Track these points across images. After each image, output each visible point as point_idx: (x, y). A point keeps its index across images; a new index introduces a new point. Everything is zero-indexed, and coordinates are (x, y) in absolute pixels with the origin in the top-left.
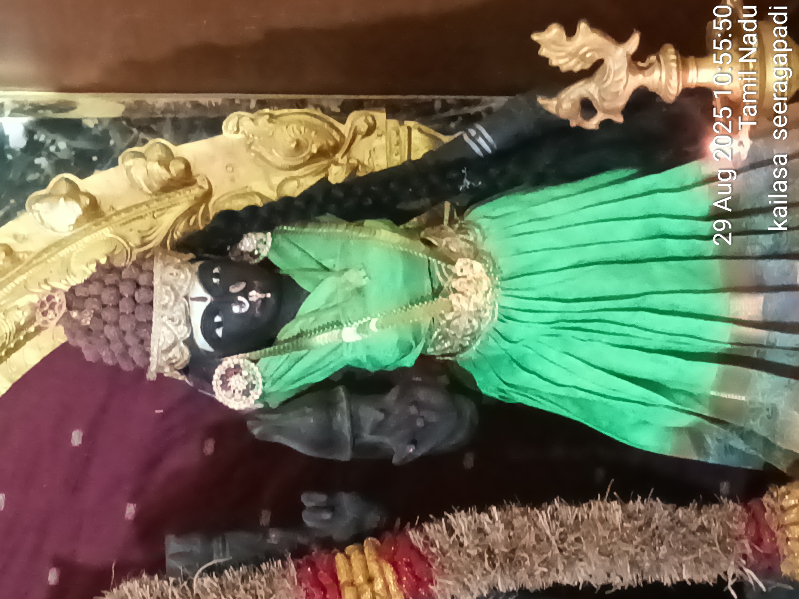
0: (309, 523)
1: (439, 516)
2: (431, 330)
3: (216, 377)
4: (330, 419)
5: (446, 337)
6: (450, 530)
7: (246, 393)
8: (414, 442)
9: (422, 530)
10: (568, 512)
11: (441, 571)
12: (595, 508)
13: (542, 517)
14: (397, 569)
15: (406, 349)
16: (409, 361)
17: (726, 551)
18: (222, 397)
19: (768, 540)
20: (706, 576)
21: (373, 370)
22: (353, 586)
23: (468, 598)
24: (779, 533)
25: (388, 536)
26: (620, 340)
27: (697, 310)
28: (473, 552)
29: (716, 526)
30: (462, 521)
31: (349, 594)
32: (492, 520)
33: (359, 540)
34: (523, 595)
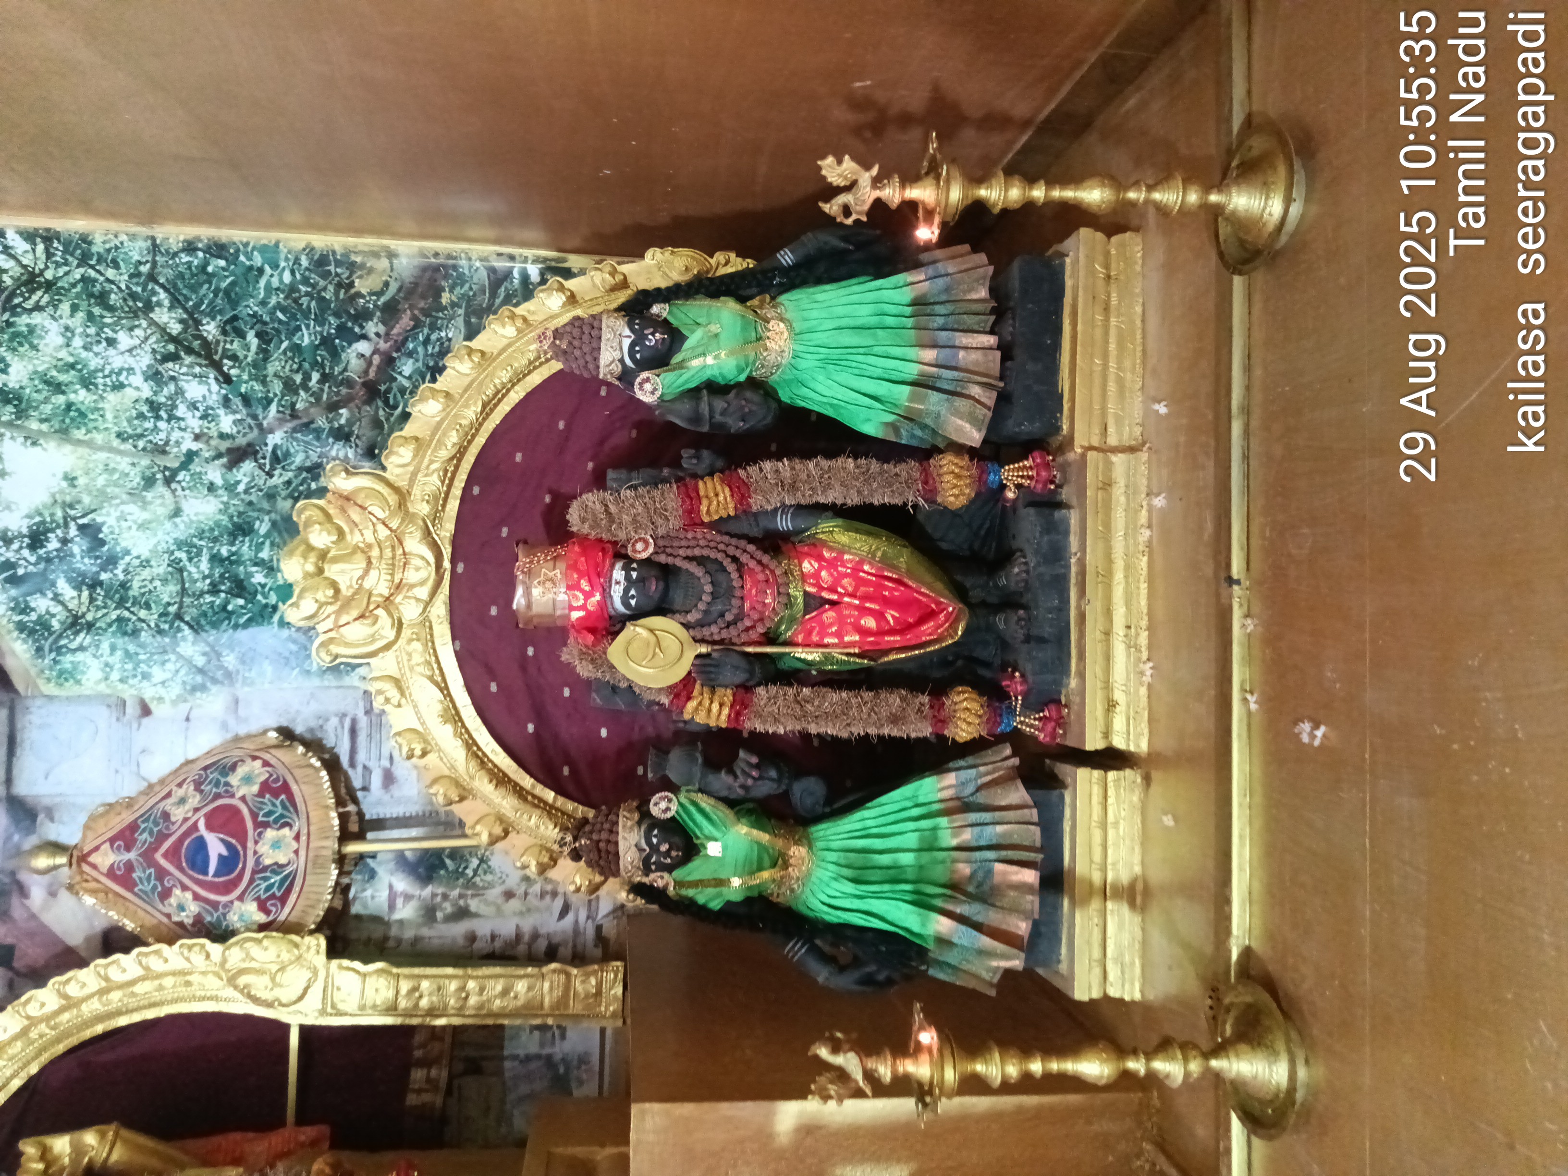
0: (685, 466)
1: (755, 463)
2: (754, 362)
3: (636, 383)
4: (698, 405)
5: (763, 367)
6: (761, 470)
7: (653, 393)
8: (743, 420)
9: (745, 469)
10: (825, 463)
11: (755, 492)
12: (840, 462)
13: (811, 465)
14: (731, 490)
15: (741, 370)
16: (742, 378)
17: (909, 487)
18: (639, 395)
19: (931, 482)
20: (898, 501)
21: (723, 383)
22: (707, 497)
23: (769, 508)
24: (937, 479)
25: (727, 472)
26: (856, 371)
27: (901, 356)
28: (773, 482)
29: (904, 474)
30: (767, 465)
31: (705, 502)
32: (785, 466)
33: (711, 474)
34: (799, 507)
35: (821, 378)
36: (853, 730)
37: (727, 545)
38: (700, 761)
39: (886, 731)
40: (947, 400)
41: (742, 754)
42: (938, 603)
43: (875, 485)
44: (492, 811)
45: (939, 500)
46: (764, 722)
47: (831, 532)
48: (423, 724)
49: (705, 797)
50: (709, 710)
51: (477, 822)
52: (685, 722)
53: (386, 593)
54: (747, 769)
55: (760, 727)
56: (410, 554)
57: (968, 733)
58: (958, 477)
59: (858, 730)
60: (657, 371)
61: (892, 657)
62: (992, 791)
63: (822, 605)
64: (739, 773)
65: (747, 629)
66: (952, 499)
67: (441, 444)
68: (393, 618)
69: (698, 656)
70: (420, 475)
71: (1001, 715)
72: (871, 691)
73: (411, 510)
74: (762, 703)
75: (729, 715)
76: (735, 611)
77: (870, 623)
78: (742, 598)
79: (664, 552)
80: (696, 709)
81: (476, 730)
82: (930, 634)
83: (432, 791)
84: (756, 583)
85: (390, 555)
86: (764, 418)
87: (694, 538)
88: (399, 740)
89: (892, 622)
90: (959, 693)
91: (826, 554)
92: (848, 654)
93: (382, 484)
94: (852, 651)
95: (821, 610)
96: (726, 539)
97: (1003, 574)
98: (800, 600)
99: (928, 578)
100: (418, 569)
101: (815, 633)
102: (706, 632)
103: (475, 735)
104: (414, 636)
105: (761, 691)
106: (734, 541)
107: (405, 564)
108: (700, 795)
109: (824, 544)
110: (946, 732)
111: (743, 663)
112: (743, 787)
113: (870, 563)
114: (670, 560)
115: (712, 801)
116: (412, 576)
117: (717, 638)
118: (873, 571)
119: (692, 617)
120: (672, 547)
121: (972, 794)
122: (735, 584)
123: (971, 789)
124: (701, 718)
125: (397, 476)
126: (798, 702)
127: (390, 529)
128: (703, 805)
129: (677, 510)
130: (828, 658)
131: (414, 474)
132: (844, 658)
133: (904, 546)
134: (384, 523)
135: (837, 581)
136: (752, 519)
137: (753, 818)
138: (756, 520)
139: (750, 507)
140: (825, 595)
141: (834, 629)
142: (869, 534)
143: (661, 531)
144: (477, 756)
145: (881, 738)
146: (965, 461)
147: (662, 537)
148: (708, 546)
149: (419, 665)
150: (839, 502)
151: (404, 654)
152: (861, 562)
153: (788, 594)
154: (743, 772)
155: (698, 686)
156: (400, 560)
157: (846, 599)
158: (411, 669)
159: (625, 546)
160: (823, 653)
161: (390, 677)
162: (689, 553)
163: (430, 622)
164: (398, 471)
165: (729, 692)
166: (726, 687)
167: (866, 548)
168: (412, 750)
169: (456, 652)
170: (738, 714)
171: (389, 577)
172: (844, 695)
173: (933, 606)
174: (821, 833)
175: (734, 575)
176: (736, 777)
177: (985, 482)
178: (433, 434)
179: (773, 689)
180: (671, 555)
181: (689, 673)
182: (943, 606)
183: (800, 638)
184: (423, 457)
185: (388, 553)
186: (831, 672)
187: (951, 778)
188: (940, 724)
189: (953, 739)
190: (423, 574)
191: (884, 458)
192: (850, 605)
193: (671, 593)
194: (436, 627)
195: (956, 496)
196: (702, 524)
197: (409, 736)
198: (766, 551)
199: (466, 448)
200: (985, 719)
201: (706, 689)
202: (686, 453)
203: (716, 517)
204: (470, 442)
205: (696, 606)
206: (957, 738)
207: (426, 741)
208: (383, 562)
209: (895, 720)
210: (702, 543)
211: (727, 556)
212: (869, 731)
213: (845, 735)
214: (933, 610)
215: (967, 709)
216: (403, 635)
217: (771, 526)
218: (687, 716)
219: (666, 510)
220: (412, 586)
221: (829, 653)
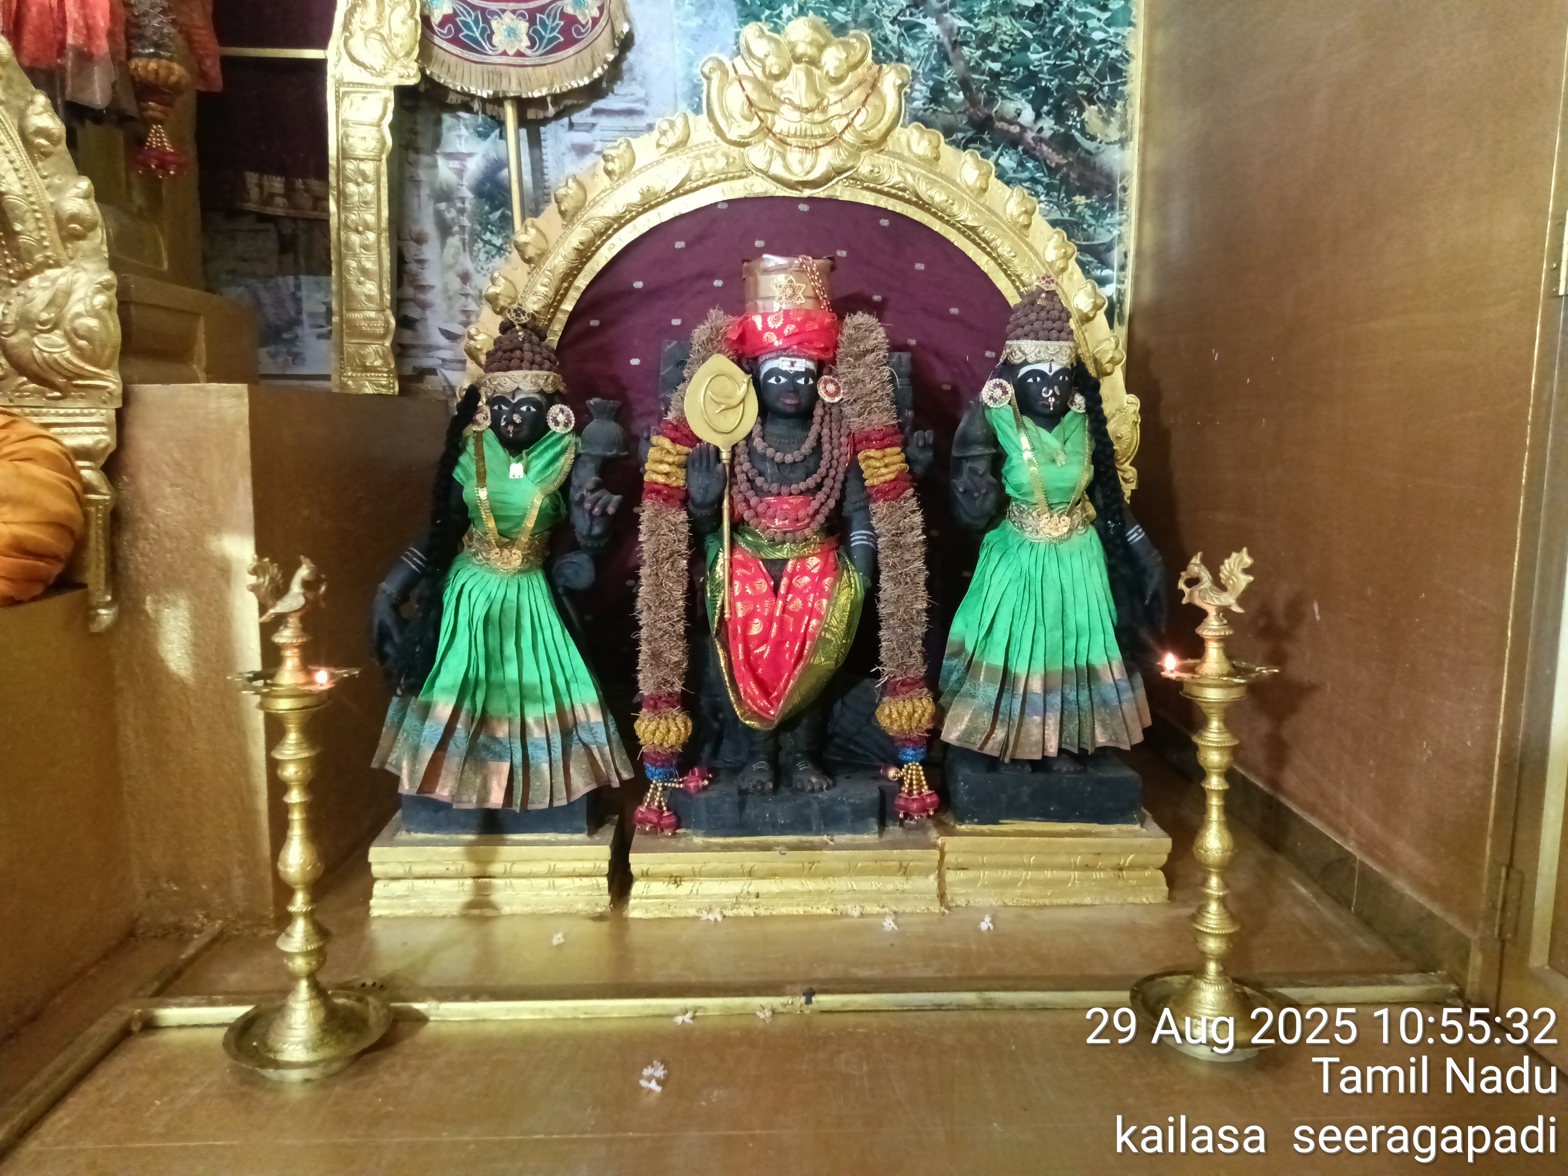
0: (916, 434)
1: (921, 506)
2: (1027, 502)
3: (1001, 380)
4: (980, 444)
5: (1021, 512)
6: (913, 512)
7: (991, 398)
8: (965, 492)
9: (914, 496)
10: (921, 578)
11: (890, 506)
12: (922, 593)
13: (919, 564)
14: (892, 481)
15: (1017, 488)
16: (1009, 490)
17: (898, 666)
18: (989, 384)
19: (904, 689)
20: (883, 656)
21: (1003, 471)
22: (884, 456)
23: (873, 522)
24: (908, 695)
25: (910, 477)
26: (1018, 610)
27: (1034, 655)
28: (901, 524)
29: (912, 661)
30: (918, 518)
31: (878, 454)
32: (917, 536)
33: (907, 460)
34: (875, 553)
35: (1009, 574)
36: (645, 613)
37: (834, 478)
38: (609, 454)
39: (644, 648)
40: (990, 705)
41: (616, 498)
42: (778, 699)
43: (900, 631)
44: (551, 245)
45: (885, 699)
46: (650, 520)
47: (850, 586)
48: (640, 171)
49: (570, 462)
50: (661, 462)
51: (538, 230)
52: (648, 439)
53: (776, 129)
54: (601, 502)
55: (644, 516)
56: (817, 154)
57: (644, 733)
58: (910, 717)
59: (644, 619)
60: (1014, 401)
61: (721, 652)
62: (585, 759)
63: (773, 578)
64: (597, 494)
65: (746, 501)
66: (887, 711)
67: (932, 183)
68: (750, 137)
69: (718, 451)
70: (900, 163)
71: (663, 766)
72: (685, 631)
73: (863, 154)
74: (670, 517)
75: (656, 483)
76: (766, 487)
77: (756, 629)
78: (779, 494)
79: (825, 413)
80: (662, 449)
81: (635, 227)
82: (745, 692)
83: (570, 181)
84: (796, 508)
85: (816, 133)
86: (967, 513)
87: (840, 444)
88: (623, 146)
89: (757, 651)
90: (685, 723)
91: (827, 581)
92: (723, 607)
93: (889, 124)
94: (727, 611)
95: (769, 578)
96: (841, 477)
97: (810, 766)
98: (778, 555)
99: (803, 689)
100: (801, 162)
101: (744, 571)
102: (743, 457)
103: (629, 227)
104: (731, 160)
105: (683, 516)
106: (838, 485)
107: (807, 148)
108: (573, 456)
109: (838, 578)
110: (644, 710)
111: (711, 497)
112: (582, 499)
113: (818, 626)
114: (817, 419)
115: (567, 469)
116: (794, 156)
117: (737, 469)
118: (810, 629)
119: (758, 443)
120: (831, 421)
121: (580, 739)
122: (794, 486)
123: (586, 737)
124: (653, 453)
125: (898, 139)
126: (671, 555)
127: (843, 132)
128: (562, 460)
129: (869, 425)
130: (719, 586)
131: (901, 157)
132: (719, 603)
133: (837, 661)
134: (848, 125)
135: (799, 593)
136: (862, 504)
137: (551, 512)
138: (860, 509)
139: (875, 502)
140: (784, 581)
141: (749, 591)
142: (849, 626)
143: (847, 410)
144: (607, 229)
145: (637, 642)
146: (926, 723)
147: (841, 411)
148: (833, 458)
149: (701, 164)
150: (881, 595)
151: (713, 149)
152: (819, 617)
153: (784, 542)
154: (599, 499)
155: (686, 449)
156: (810, 143)
157: (780, 603)
158: (697, 157)
159: (830, 373)
160: (723, 581)
161: (689, 135)
162: (825, 439)
163: (746, 177)
164: (904, 139)
165: (681, 483)
166: (686, 480)
167: (834, 622)
168: (613, 160)
169: (716, 204)
170: (658, 492)
171: (792, 132)
172: (681, 603)
173: (776, 693)
174: (536, 583)
175: (802, 486)
176: (592, 491)
177: (904, 746)
178: (941, 176)
179: (685, 528)
180: (823, 421)
181: (700, 441)
182: (774, 703)
183: (738, 556)
184: (918, 166)
185: (817, 131)
186: (704, 591)
187: (596, 717)
188: (652, 702)
189: (637, 717)
190: (796, 168)
191: (927, 640)
192: (774, 607)
193: (782, 421)
194: (741, 181)
195: (890, 716)
196: (856, 453)
197: (627, 156)
198: (828, 519)
199: (928, 211)
200: (659, 749)
201: (683, 458)
202: (929, 435)
203: (863, 466)
204: (934, 215)
205: (770, 446)
206: (638, 722)
207: (622, 174)
208: (809, 126)
209: (656, 656)
210: (836, 452)
211: (823, 479)
212: (643, 630)
213: (640, 604)
214: (771, 694)
215: (669, 731)
216: (732, 148)
217: (855, 524)
218: (654, 439)
219: (869, 413)
220: (784, 158)
221: (723, 587)
